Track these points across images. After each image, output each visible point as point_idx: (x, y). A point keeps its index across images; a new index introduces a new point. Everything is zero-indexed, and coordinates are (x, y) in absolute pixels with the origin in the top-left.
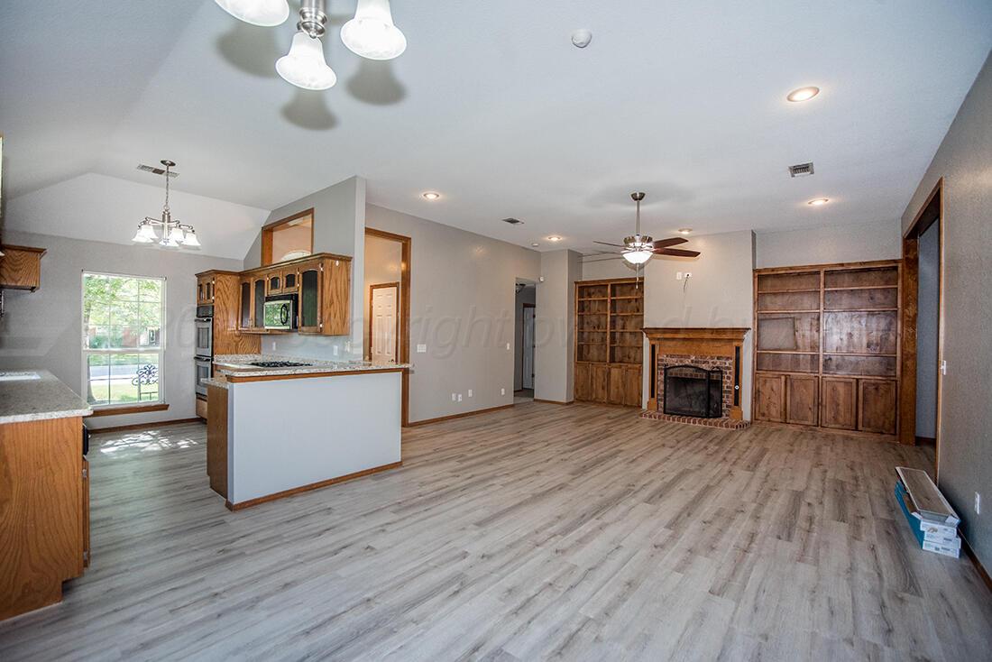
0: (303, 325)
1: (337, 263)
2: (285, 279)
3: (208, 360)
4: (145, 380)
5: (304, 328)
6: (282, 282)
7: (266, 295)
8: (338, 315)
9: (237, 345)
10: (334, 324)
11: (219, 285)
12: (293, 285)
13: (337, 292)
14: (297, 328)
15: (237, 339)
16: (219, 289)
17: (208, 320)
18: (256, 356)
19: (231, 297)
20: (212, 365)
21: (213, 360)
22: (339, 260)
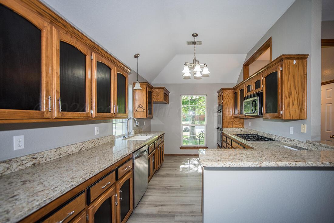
0: (267, 113)
1: (295, 62)
2: (254, 84)
3: (220, 130)
4: (202, 136)
5: (268, 115)
6: (253, 87)
7: (244, 97)
8: (296, 103)
9: (233, 123)
10: (293, 111)
11: (225, 95)
12: (260, 87)
13: (294, 85)
14: (262, 114)
15: (233, 120)
16: (224, 97)
17: (221, 112)
18: (242, 129)
19: (230, 100)
20: (222, 132)
21: (222, 130)
22: (296, 59)
